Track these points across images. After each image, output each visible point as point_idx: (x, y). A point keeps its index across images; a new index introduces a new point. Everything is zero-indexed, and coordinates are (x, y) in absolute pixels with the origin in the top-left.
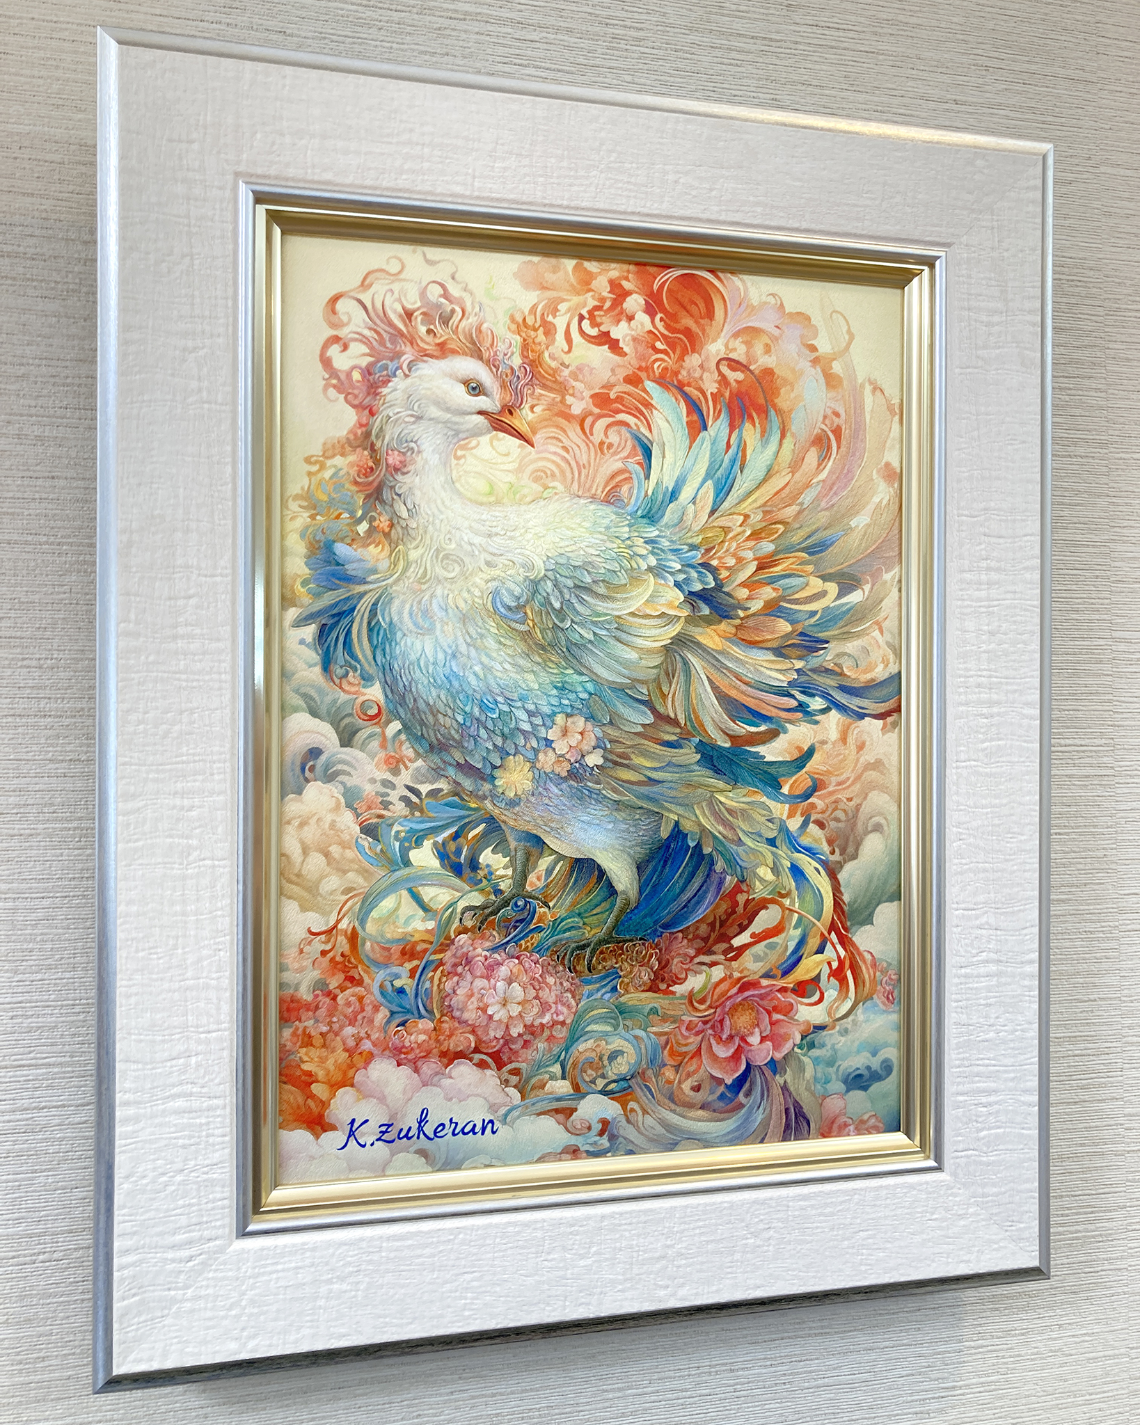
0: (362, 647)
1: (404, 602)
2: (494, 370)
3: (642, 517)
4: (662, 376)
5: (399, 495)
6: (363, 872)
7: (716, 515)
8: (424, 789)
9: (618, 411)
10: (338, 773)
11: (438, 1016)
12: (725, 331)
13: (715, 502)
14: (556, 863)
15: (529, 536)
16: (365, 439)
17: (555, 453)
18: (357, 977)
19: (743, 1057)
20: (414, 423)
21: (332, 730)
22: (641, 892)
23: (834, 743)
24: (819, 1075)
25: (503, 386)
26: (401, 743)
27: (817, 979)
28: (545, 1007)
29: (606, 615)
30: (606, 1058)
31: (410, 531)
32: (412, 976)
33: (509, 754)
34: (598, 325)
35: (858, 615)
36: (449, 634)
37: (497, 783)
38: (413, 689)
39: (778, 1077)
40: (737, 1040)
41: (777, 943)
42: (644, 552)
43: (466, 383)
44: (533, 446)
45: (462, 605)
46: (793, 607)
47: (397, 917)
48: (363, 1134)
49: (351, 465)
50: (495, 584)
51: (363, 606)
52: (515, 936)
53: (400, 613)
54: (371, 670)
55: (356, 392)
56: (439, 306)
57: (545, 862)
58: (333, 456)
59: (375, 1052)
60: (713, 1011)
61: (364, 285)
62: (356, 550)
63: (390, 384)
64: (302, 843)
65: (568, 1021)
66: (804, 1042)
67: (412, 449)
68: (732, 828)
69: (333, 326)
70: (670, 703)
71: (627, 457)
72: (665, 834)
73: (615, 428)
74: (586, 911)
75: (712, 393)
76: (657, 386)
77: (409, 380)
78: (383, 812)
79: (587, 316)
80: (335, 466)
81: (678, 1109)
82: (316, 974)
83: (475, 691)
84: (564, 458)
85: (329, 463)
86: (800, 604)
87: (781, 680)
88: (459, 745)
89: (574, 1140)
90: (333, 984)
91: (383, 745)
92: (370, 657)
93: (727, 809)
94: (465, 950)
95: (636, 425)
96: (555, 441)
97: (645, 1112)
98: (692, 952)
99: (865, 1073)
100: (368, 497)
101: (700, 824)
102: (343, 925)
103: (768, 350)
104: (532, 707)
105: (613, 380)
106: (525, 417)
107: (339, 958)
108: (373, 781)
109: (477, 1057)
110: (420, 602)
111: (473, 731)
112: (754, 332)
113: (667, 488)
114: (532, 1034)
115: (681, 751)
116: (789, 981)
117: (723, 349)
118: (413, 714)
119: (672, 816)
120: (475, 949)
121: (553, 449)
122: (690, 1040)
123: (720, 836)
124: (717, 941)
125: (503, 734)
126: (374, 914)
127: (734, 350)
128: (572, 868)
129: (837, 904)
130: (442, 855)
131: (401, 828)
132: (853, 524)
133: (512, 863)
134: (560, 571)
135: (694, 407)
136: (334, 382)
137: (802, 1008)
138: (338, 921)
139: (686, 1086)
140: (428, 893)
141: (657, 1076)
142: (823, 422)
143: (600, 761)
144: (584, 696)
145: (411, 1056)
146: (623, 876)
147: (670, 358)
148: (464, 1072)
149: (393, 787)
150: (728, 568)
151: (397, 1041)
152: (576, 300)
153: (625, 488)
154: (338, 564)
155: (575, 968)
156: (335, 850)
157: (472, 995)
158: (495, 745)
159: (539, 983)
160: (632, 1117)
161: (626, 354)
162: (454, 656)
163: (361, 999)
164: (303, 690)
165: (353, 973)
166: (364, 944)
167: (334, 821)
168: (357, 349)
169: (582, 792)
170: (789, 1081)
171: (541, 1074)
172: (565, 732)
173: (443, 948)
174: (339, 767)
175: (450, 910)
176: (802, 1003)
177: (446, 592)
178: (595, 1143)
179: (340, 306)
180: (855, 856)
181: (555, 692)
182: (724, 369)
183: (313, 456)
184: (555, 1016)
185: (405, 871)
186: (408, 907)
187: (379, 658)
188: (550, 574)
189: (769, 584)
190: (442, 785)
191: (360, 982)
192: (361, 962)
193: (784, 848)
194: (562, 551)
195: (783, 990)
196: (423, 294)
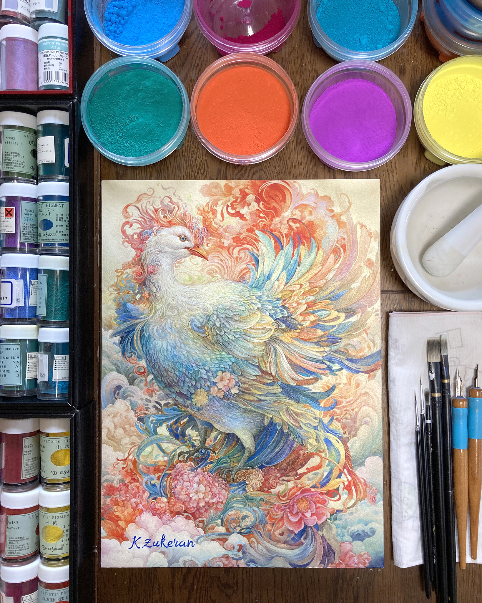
0: (138, 345)
1: (154, 326)
2: (191, 230)
3: (255, 287)
4: (263, 228)
5: (153, 283)
6: (139, 437)
7: (287, 285)
8: (163, 403)
9: (244, 244)
10: (128, 396)
11: (169, 496)
12: (291, 207)
13: (287, 279)
14: (218, 435)
15: (206, 297)
16: (139, 261)
17: (217, 263)
18: (136, 479)
19: (303, 522)
20: (158, 254)
21: (126, 379)
22: (256, 448)
23: (345, 384)
24: (339, 532)
25: (195, 236)
26: (153, 384)
27: (338, 489)
28: (214, 495)
29: (239, 329)
30: (240, 518)
31: (157, 297)
32: (158, 480)
33: (198, 388)
34: (235, 209)
35: (356, 327)
36: (173, 338)
37: (193, 400)
38: (158, 362)
39: (319, 532)
40: (300, 514)
41: (319, 473)
42: (256, 302)
43: (180, 236)
44: (208, 260)
45: (178, 326)
46: (324, 323)
47: (152, 455)
48: (139, 543)
49: (134, 272)
50: (192, 317)
51: (138, 328)
52: (201, 465)
53: (153, 330)
54: (141, 354)
55: (135, 243)
56: (168, 206)
57: (213, 435)
58: (127, 269)
59: (144, 509)
60: (289, 501)
61: (138, 200)
62: (135, 306)
63: (149, 239)
64: (114, 424)
65: (224, 502)
66: (332, 517)
67: (158, 264)
68: (297, 421)
69: (126, 217)
70: (268, 365)
71: (248, 263)
72: (266, 423)
73: (243, 251)
74: (231, 456)
75: (285, 234)
76: (261, 232)
77: (156, 237)
78: (146, 412)
79: (230, 205)
80: (127, 273)
81: (273, 543)
82: (120, 477)
83: (183, 362)
84: (221, 264)
85: (125, 272)
86: (328, 322)
87: (319, 356)
88: (177, 384)
89: (227, 553)
90: (127, 481)
91: (146, 385)
92: (141, 349)
93: (294, 413)
94: (180, 470)
95: (252, 249)
96: (217, 258)
97: (258, 543)
98: (279, 475)
99: (361, 533)
100: (140, 284)
101: (283, 420)
102: (131, 457)
103: (311, 213)
104: (207, 368)
105: (242, 231)
106: (204, 248)
107: (129, 471)
108: (142, 399)
109: (186, 514)
110: (161, 326)
111: (183, 379)
112: (304, 206)
113: (266, 274)
114: (209, 506)
115: (274, 387)
116: (325, 489)
117: (290, 214)
118: (158, 372)
119: (270, 416)
120: (184, 470)
121: (216, 261)
122: (278, 513)
123: (291, 425)
124: (290, 471)
125: (195, 380)
126: (143, 453)
127: (296, 214)
128: (225, 437)
129: (347, 457)
130: (170, 429)
131: (154, 419)
132: (352, 286)
133: (200, 434)
134: (220, 311)
135: (277, 240)
136: (127, 239)
137: (330, 502)
138: (129, 456)
139: (277, 533)
140: (165, 446)
141: (263, 527)
142: (337, 243)
143: (237, 392)
144: (231, 364)
145: (158, 512)
146: (248, 441)
147: (266, 220)
148: (180, 520)
149: (150, 402)
150: (293, 308)
151: (152, 506)
152: (225, 199)
153: (247, 276)
154: (128, 312)
155: (227, 479)
156: (127, 427)
157: (183, 489)
158: (192, 385)
159: (212, 485)
160: (252, 545)
161: (247, 220)
162: (175, 347)
163: (138, 487)
164: (114, 363)
165: (135, 477)
166: (139, 466)
167: (127, 415)
168: (136, 226)
169: (230, 405)
170: (325, 534)
171: (213, 523)
172: (222, 379)
173: (171, 468)
174: (129, 393)
175: (174, 453)
176: (331, 500)
177: (171, 321)
178: (236, 555)
179: (129, 209)
180: (355, 435)
181: (217, 362)
182: (291, 223)
183: (118, 269)
184: (218, 499)
185: (155, 437)
186: (156, 451)
187: (144, 349)
188: (215, 313)
189: (312, 314)
190: (170, 401)
191: (138, 481)
192: (138, 473)
193: (322, 431)
194: (220, 303)
195: (322, 493)
196: (162, 202)
